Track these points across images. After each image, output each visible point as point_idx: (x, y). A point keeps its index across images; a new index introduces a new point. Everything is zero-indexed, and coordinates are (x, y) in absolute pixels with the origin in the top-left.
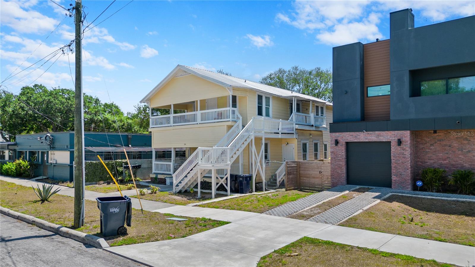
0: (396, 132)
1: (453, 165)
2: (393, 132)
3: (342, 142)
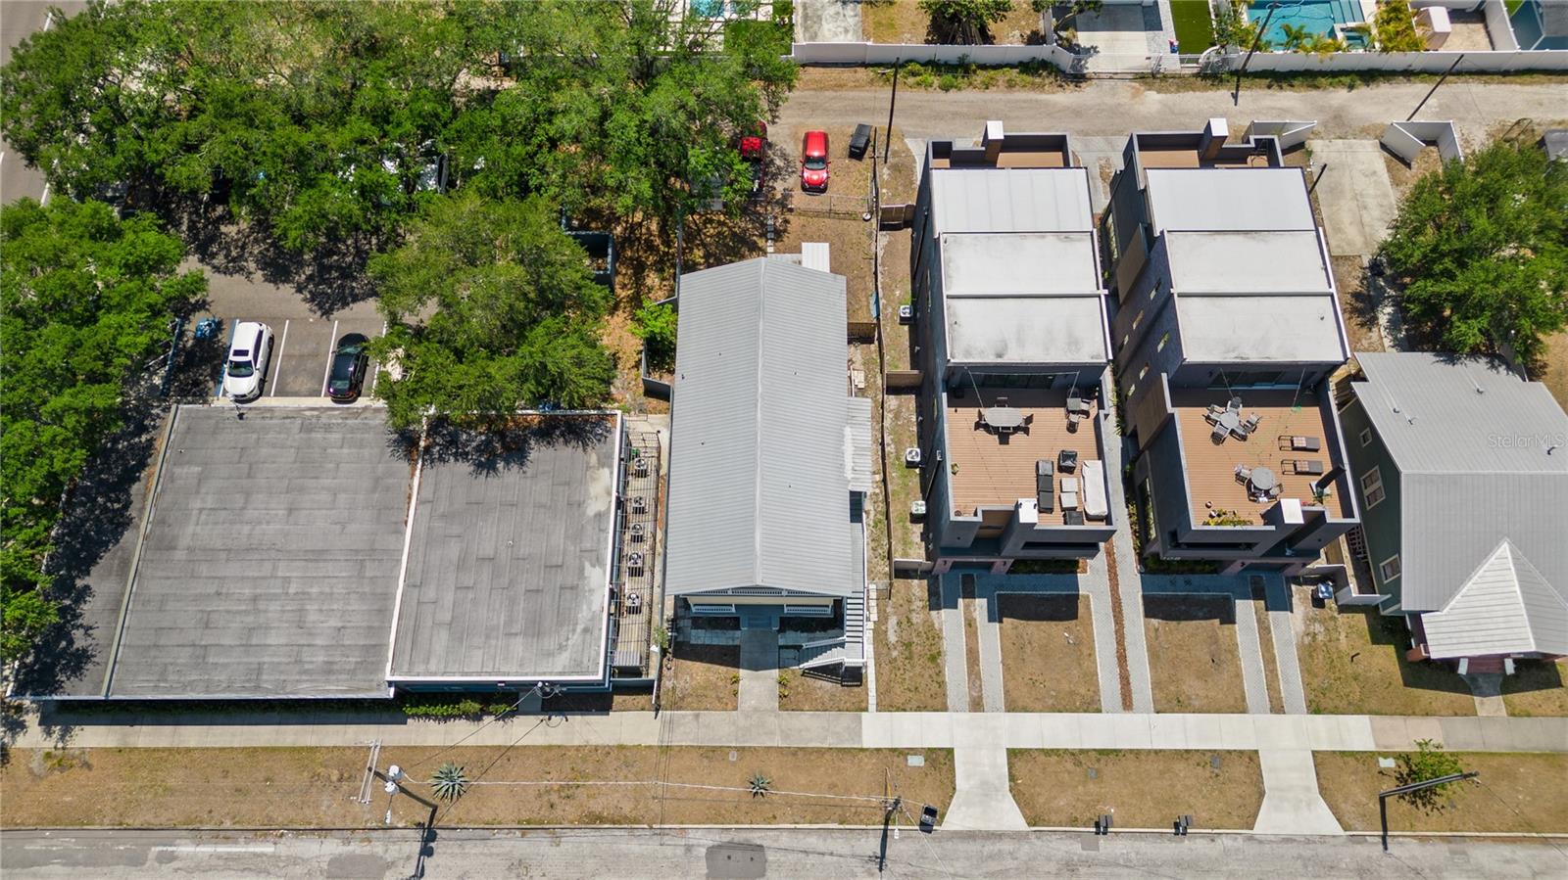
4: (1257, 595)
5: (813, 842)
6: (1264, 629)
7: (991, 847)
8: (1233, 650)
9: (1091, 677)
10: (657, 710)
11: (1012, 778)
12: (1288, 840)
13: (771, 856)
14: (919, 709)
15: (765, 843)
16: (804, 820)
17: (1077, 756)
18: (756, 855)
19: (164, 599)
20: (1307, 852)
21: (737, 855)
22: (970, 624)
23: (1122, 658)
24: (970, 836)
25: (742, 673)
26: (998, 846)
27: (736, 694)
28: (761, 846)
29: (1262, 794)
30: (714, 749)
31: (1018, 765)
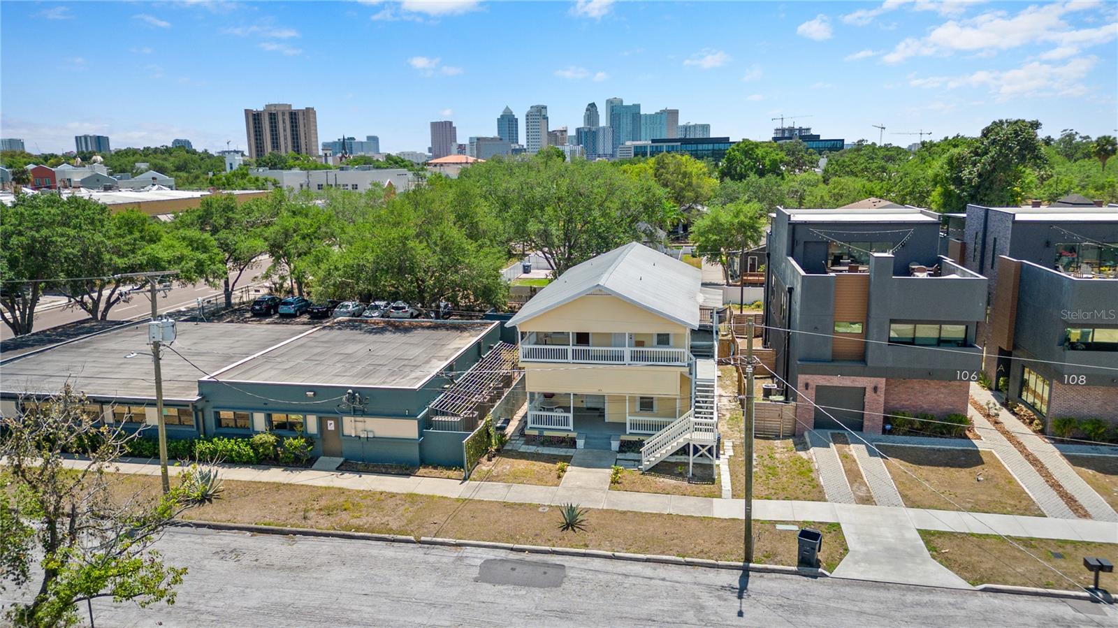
0: (872, 379)
1: (913, 406)
2: (869, 379)
3: (813, 385)
5: (637, 569)
9: (1020, 495)
10: (465, 479)
11: (932, 550)
13: (571, 573)
14: (787, 498)
15: (566, 564)
16: (627, 550)
18: (551, 571)
21: (525, 570)
22: (845, 457)
23: (1056, 486)
25: (570, 468)
27: (559, 477)
28: (563, 566)
30: (521, 505)
31: (938, 542)
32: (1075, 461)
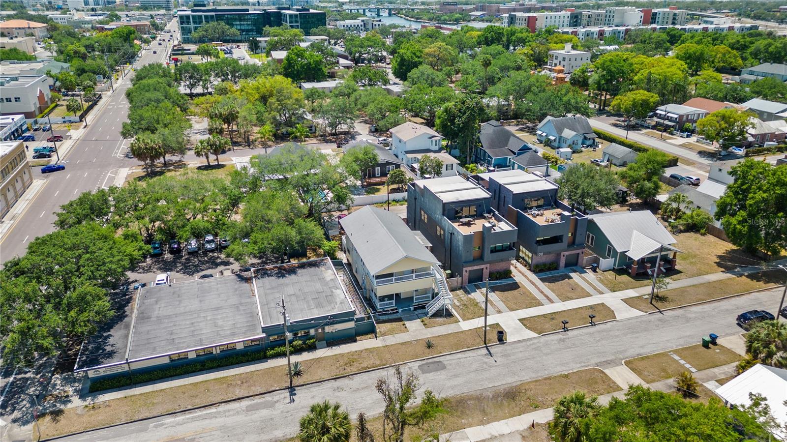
0: (485, 265)
3: (468, 270)
4: (575, 271)
5: (459, 355)
6: (584, 279)
7: (528, 343)
8: (577, 284)
9: (535, 298)
10: (376, 337)
11: (525, 325)
12: (630, 319)
13: (445, 363)
14: (479, 317)
17: (544, 316)
18: (439, 364)
19: (148, 331)
20: (639, 320)
21: (431, 366)
22: (483, 294)
23: (542, 292)
24: (519, 342)
25: (406, 322)
26: (531, 342)
27: (406, 328)
28: (441, 361)
29: (613, 311)
30: (405, 343)
31: (525, 322)
32: (543, 280)
